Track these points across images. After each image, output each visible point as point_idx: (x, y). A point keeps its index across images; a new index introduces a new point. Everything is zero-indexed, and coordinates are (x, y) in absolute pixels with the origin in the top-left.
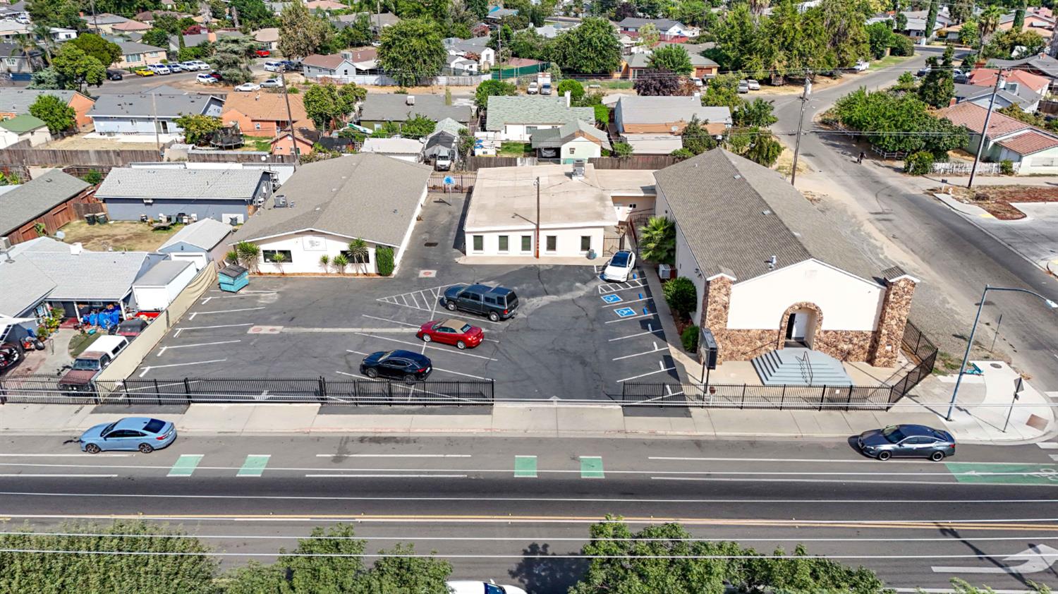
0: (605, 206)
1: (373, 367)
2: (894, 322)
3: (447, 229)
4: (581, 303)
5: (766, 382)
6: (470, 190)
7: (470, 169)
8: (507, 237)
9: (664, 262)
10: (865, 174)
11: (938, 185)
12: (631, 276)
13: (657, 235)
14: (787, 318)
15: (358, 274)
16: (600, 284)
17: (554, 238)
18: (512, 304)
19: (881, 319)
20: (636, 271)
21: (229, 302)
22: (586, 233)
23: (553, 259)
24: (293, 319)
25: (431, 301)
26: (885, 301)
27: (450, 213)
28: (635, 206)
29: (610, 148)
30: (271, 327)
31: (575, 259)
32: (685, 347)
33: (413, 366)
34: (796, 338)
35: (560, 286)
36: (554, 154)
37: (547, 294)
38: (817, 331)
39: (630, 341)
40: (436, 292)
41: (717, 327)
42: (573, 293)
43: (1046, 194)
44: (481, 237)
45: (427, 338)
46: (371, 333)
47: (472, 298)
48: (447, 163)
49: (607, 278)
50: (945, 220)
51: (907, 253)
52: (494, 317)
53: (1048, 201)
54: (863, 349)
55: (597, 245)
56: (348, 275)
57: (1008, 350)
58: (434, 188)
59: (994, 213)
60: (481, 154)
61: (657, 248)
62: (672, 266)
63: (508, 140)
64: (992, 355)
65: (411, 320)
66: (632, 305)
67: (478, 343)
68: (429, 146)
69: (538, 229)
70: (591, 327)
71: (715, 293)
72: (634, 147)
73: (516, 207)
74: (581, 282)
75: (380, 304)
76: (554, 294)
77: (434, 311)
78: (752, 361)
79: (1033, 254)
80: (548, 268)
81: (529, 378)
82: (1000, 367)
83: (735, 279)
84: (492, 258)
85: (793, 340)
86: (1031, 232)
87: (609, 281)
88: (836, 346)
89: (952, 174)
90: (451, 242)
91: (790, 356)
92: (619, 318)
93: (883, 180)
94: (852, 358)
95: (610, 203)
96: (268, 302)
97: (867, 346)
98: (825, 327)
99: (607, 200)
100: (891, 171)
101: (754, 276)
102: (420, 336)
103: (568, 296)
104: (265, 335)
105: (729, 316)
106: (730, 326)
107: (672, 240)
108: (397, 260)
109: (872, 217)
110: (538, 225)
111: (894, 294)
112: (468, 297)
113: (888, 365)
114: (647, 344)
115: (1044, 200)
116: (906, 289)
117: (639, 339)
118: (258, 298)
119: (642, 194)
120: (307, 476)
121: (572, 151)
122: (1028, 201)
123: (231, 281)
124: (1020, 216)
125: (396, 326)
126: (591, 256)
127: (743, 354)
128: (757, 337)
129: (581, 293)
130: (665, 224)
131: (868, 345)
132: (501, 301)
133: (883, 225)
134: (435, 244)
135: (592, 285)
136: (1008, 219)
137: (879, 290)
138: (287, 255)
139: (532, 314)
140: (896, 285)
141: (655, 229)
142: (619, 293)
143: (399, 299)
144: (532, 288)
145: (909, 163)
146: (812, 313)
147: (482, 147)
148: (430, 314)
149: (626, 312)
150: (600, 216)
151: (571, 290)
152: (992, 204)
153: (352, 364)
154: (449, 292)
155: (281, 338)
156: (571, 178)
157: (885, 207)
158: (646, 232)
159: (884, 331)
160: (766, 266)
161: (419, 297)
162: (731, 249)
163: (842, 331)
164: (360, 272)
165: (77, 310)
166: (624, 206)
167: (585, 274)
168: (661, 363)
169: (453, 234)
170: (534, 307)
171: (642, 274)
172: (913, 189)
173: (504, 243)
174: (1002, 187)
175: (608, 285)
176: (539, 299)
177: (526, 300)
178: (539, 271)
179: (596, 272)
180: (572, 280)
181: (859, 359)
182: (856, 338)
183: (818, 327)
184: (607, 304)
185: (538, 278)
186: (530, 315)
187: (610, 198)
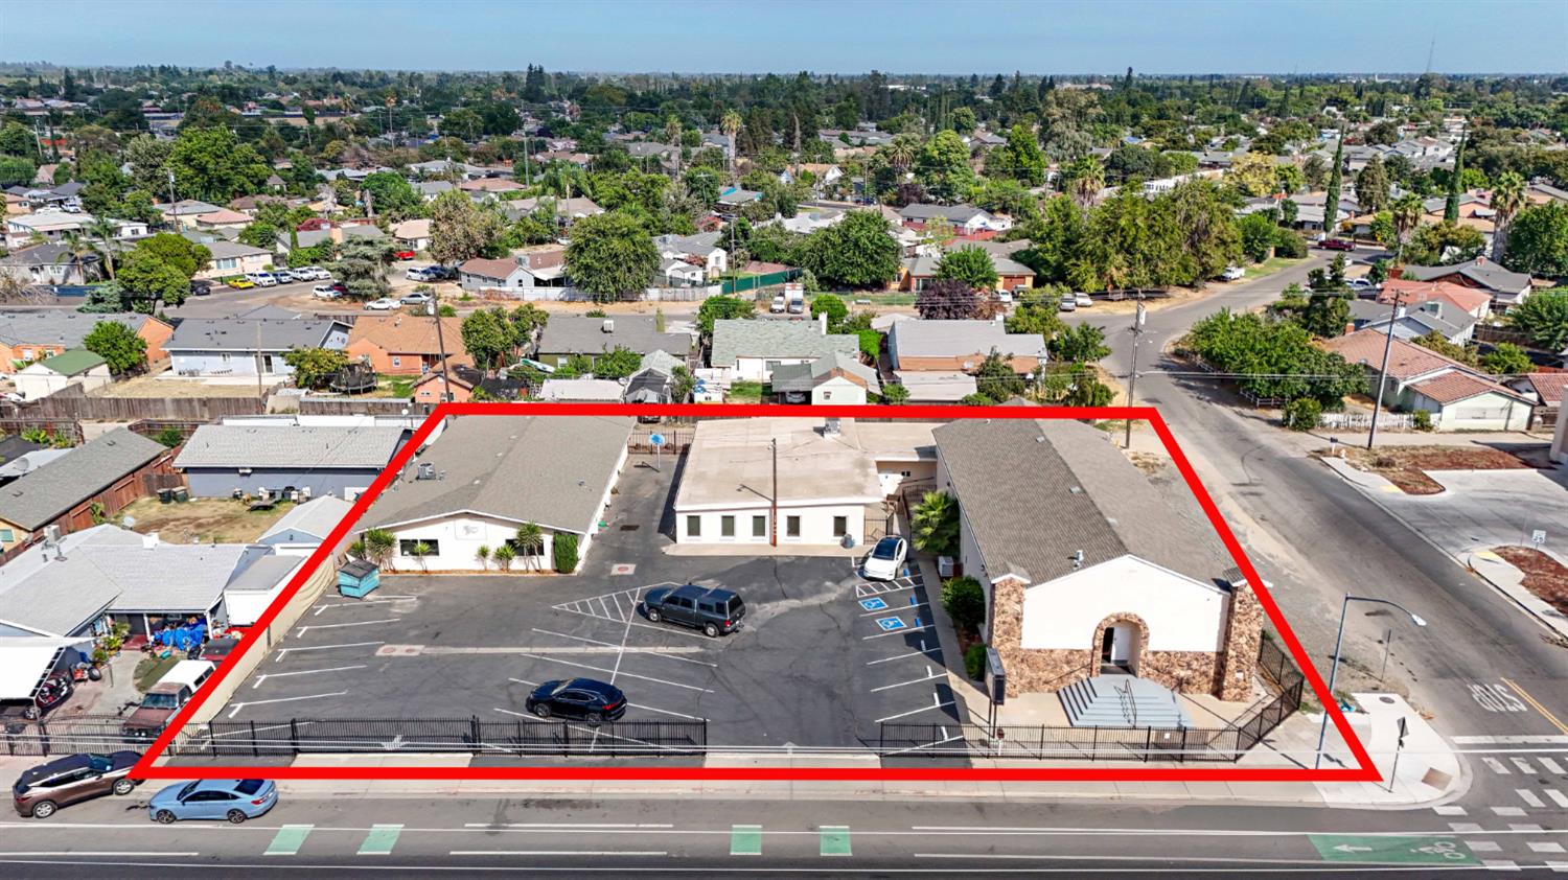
0: (866, 475)
1: (545, 703)
2: (1243, 640)
3: (651, 506)
4: (833, 611)
5: (1075, 723)
6: (686, 450)
7: (687, 421)
8: (733, 518)
9: (944, 553)
10: (1227, 428)
11: (1327, 444)
12: (901, 572)
13: (934, 516)
14: (1101, 634)
15: (528, 571)
16: (858, 584)
17: (797, 518)
18: (736, 612)
20: (908, 565)
21: (351, 612)
22: (841, 512)
23: (794, 546)
24: (437, 635)
25: (627, 608)
27: (657, 482)
28: (908, 474)
29: (879, 392)
30: (407, 647)
31: (825, 547)
32: (969, 673)
33: (599, 700)
34: (1116, 662)
35: (804, 586)
36: (803, 399)
37: (786, 598)
38: (1142, 652)
39: (896, 665)
40: (633, 594)
41: (1008, 645)
42: (821, 596)
43: (1475, 459)
44: (698, 517)
46: (544, 654)
47: (683, 605)
49: (868, 575)
50: (1335, 495)
51: (1279, 541)
52: (711, 630)
53: (1477, 468)
54: (1206, 676)
55: (855, 529)
56: (514, 572)
57: (1405, 678)
58: (637, 447)
59: (1401, 485)
60: (703, 400)
61: (936, 534)
62: (956, 558)
63: (740, 378)
64: (1383, 686)
65: (597, 635)
66: (901, 614)
68: (632, 389)
69: (775, 506)
70: (843, 644)
71: (1003, 600)
72: (911, 391)
73: (743, 476)
74: (832, 580)
75: (556, 613)
76: (796, 598)
77: (630, 623)
78: (1058, 693)
79: (1452, 544)
80: (787, 560)
81: (756, 717)
82: (1393, 702)
83: (1029, 582)
84: (712, 546)
85: (1112, 664)
86: (1451, 512)
87: (871, 579)
88: (1169, 673)
89: (1348, 429)
90: (656, 524)
91: (1107, 686)
92: (883, 632)
93: (1253, 437)
94: (1193, 689)
95: (873, 470)
96: (404, 612)
97: (1211, 673)
98: (1152, 646)
99: (870, 466)
100: (1264, 425)
101: (1054, 577)
103: (814, 601)
104: (400, 657)
105: (1023, 630)
106: (1026, 644)
107: (954, 524)
108: (582, 551)
109: (1234, 489)
110: (774, 502)
111: (1240, 602)
112: (675, 603)
113: (1240, 698)
114: (918, 669)
115: (1471, 467)
117: (908, 661)
118: (390, 605)
119: (917, 459)
120: (452, 853)
121: (827, 395)
122: (1449, 468)
123: (356, 582)
124: (1435, 489)
125: (578, 644)
126: (847, 543)
127: (1046, 682)
128: (1064, 659)
129: (833, 596)
130: (946, 503)
131: (1212, 671)
132: (720, 609)
133: (1250, 502)
134: (635, 528)
135: (848, 584)
136: (1419, 493)
137: (1221, 596)
138: (433, 545)
139: (764, 626)
140: (1241, 590)
141: (931, 508)
142: (884, 597)
143: (584, 606)
144: (766, 590)
145: (1288, 414)
146: (1135, 628)
147: (704, 390)
148: (623, 627)
149: (891, 623)
150: (859, 489)
151: (818, 592)
152: (1399, 472)
153: (516, 698)
154: (652, 595)
155: (420, 662)
156: (822, 435)
157: (1253, 477)
158: (921, 512)
159: (1231, 653)
160: (1070, 564)
161: (609, 601)
162: (1027, 540)
163: (1176, 652)
164: (531, 568)
165: (147, 625)
166: (894, 472)
167: (840, 570)
168: (936, 695)
169: (658, 514)
170: (769, 616)
171: (915, 570)
172: (1294, 450)
173: (728, 526)
174: (1414, 448)
175: (869, 584)
176: (775, 604)
177: (757, 606)
178: (776, 566)
179: (854, 566)
180: (821, 578)
181: (1202, 690)
182: (1195, 662)
183: (1144, 646)
184: (867, 613)
185: (773, 574)
186: (761, 628)
187: (874, 464)
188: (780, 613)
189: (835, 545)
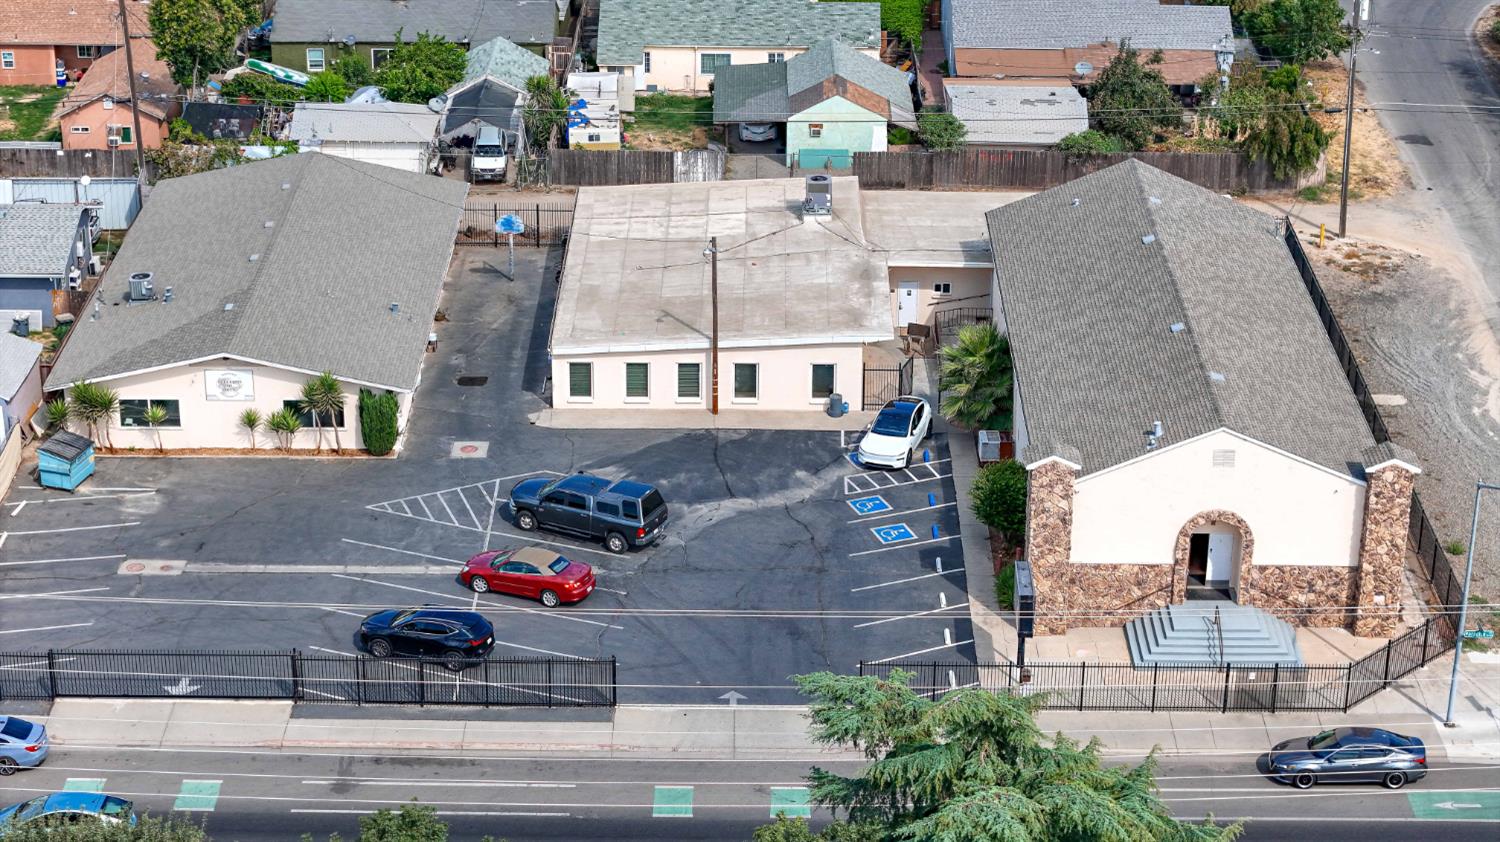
0: (870, 294)
1: (381, 639)
2: (1382, 549)
3: (505, 342)
4: (805, 515)
5: (1137, 662)
6: (560, 242)
7: (556, 180)
8: (645, 365)
9: (989, 424)
12: (918, 455)
13: (972, 365)
14: (1187, 543)
15: (319, 451)
16: (847, 474)
17: (752, 368)
18: (654, 516)
19: (1361, 544)
20: (933, 443)
21: (63, 512)
22: (823, 358)
23: (748, 413)
24: (201, 546)
25: (482, 510)
26: (1365, 509)
27: (511, 300)
28: (947, 288)
29: (912, 126)
30: (161, 563)
31: (799, 415)
32: (1001, 602)
33: (461, 634)
34: (1213, 582)
35: (761, 478)
37: (732, 496)
38: (1244, 567)
39: (895, 592)
40: (490, 489)
41: (1051, 560)
42: (788, 493)
44: (588, 366)
45: (480, 585)
46: (365, 575)
47: (571, 504)
48: (497, 163)
49: (864, 459)
52: (616, 543)
54: (1336, 602)
55: (848, 385)
56: (298, 452)
58: (470, 233)
60: (584, 141)
61: (971, 396)
62: (1007, 434)
63: (651, 88)
65: (443, 549)
66: (910, 520)
67: (584, 596)
68: (453, 119)
69: (715, 349)
70: (818, 564)
71: (1043, 494)
73: (667, 293)
74: (807, 468)
75: (374, 517)
76: (747, 495)
77: (489, 532)
80: (736, 437)
81: (685, 660)
83: (1079, 467)
84: (613, 413)
85: (1208, 587)
87: (869, 467)
88: (1283, 597)
90: (517, 374)
92: (881, 546)
94: (1317, 620)
95: (882, 285)
96: (143, 512)
97: (1343, 596)
99: (877, 278)
101: (1117, 461)
102: (466, 580)
103: (776, 500)
104: (154, 578)
105: (1073, 537)
106: (1077, 556)
107: (1005, 378)
108: (403, 419)
110: (715, 340)
111: (1378, 495)
112: (560, 502)
113: (1378, 631)
114: (927, 597)
116: (1397, 487)
117: (915, 587)
118: (119, 502)
119: (961, 264)
120: (293, 811)
121: (816, 130)
123: (65, 466)
125: (414, 561)
126: (836, 408)
127: (1107, 613)
128: (1132, 579)
129: (806, 493)
130: (990, 344)
131: (1343, 593)
132: (630, 510)
134: (482, 381)
135: (832, 475)
137: (1354, 487)
138: (170, 412)
139: (696, 538)
140: (1378, 478)
141: (969, 352)
142: (887, 494)
143: (413, 505)
144: (700, 483)
148: (482, 537)
149: (894, 533)
150: (856, 319)
151: (784, 487)
153: (338, 633)
154: (520, 490)
155: (188, 584)
156: (800, 217)
158: (953, 359)
159: (1366, 567)
160: (1143, 442)
161: (454, 500)
163: (1293, 568)
164: (324, 446)
166: (923, 286)
167: (820, 452)
168: (947, 632)
169: (519, 354)
170: (702, 525)
171: (943, 451)
173: (638, 379)
175: (866, 474)
176: (714, 504)
177: (685, 508)
178: (716, 445)
179: (843, 445)
180: (789, 464)
181: (1330, 622)
182: (1320, 582)
183: (1247, 559)
184: (859, 517)
185: (712, 457)
186: (692, 540)
187: (885, 273)
188: (722, 518)
189: (815, 412)
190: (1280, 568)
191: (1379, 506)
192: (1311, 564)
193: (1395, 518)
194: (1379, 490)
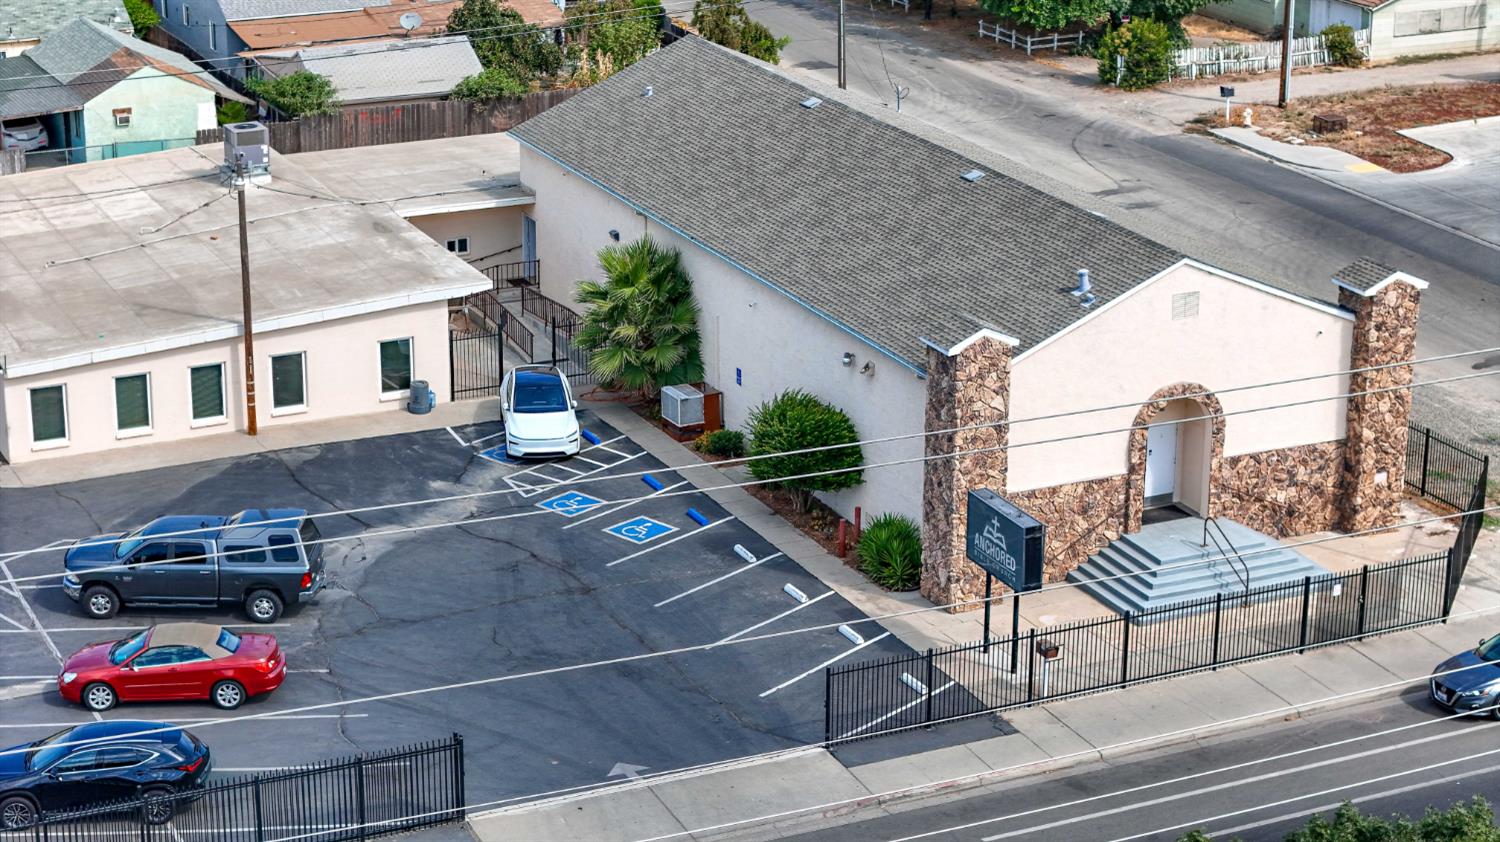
1: (22, 792)
2: (1384, 406)
4: (494, 530)
8: (142, 377)
11: (1203, 106)
12: (584, 435)
13: (635, 297)
16: (505, 473)
19: (1355, 407)
20: (583, 421)
22: (393, 330)
26: (1359, 350)
28: (463, 245)
31: (372, 418)
32: (879, 580)
33: (164, 759)
34: (1155, 499)
38: (1211, 465)
39: (712, 598)
42: (441, 510)
43: (1466, 101)
44: (57, 389)
45: (100, 698)
47: (179, 559)
49: (521, 452)
52: (263, 607)
53: (1480, 116)
54: (1321, 494)
55: (430, 366)
59: (1377, 159)
62: (702, 382)
66: (645, 510)
69: (248, 337)
71: (971, 390)
73: (119, 285)
74: (443, 477)
76: (387, 521)
77: (43, 630)
78: (1070, 579)
80: (308, 456)
81: (505, 738)
83: (1015, 343)
84: (105, 456)
85: (1149, 507)
87: (529, 460)
88: (1260, 499)
91: (1165, 543)
92: (638, 547)
93: (1064, 110)
94: (1300, 525)
97: (1330, 484)
98: (1229, 450)
99: (400, 230)
101: (1052, 330)
102: (66, 698)
105: (1010, 450)
110: (246, 325)
111: (1378, 328)
112: (157, 558)
114: (768, 594)
115: (1469, 114)
116: (1401, 312)
117: (735, 586)
119: (491, 203)
121: (122, 118)
122: (1434, 121)
124: (1437, 159)
126: (419, 402)
128: (1076, 506)
129: (469, 506)
130: (653, 264)
131: (1330, 481)
135: (481, 480)
136: (1412, 169)
137: (1339, 326)
139: (364, 584)
140: (1380, 302)
142: (580, 487)
145: (1111, 58)
146: (1198, 414)
148: (37, 639)
149: (642, 529)
151: (431, 503)
152: (1359, 138)
157: (1119, 177)
159: (1368, 434)
163: (1270, 454)
167: (438, 455)
168: (843, 629)
171: (605, 429)
172: (1151, 122)
173: (133, 401)
174: (1355, 96)
175: (529, 471)
176: (352, 539)
178: (287, 468)
179: (464, 444)
180: (411, 476)
181: (1313, 525)
182: (1302, 469)
183: (1217, 450)
184: (571, 520)
185: (296, 485)
186: (360, 587)
187: (406, 224)
188: (378, 554)
189: (389, 412)
190: (1255, 457)
191: (1381, 343)
192: (1291, 445)
193: (1399, 357)
194: (1380, 319)
